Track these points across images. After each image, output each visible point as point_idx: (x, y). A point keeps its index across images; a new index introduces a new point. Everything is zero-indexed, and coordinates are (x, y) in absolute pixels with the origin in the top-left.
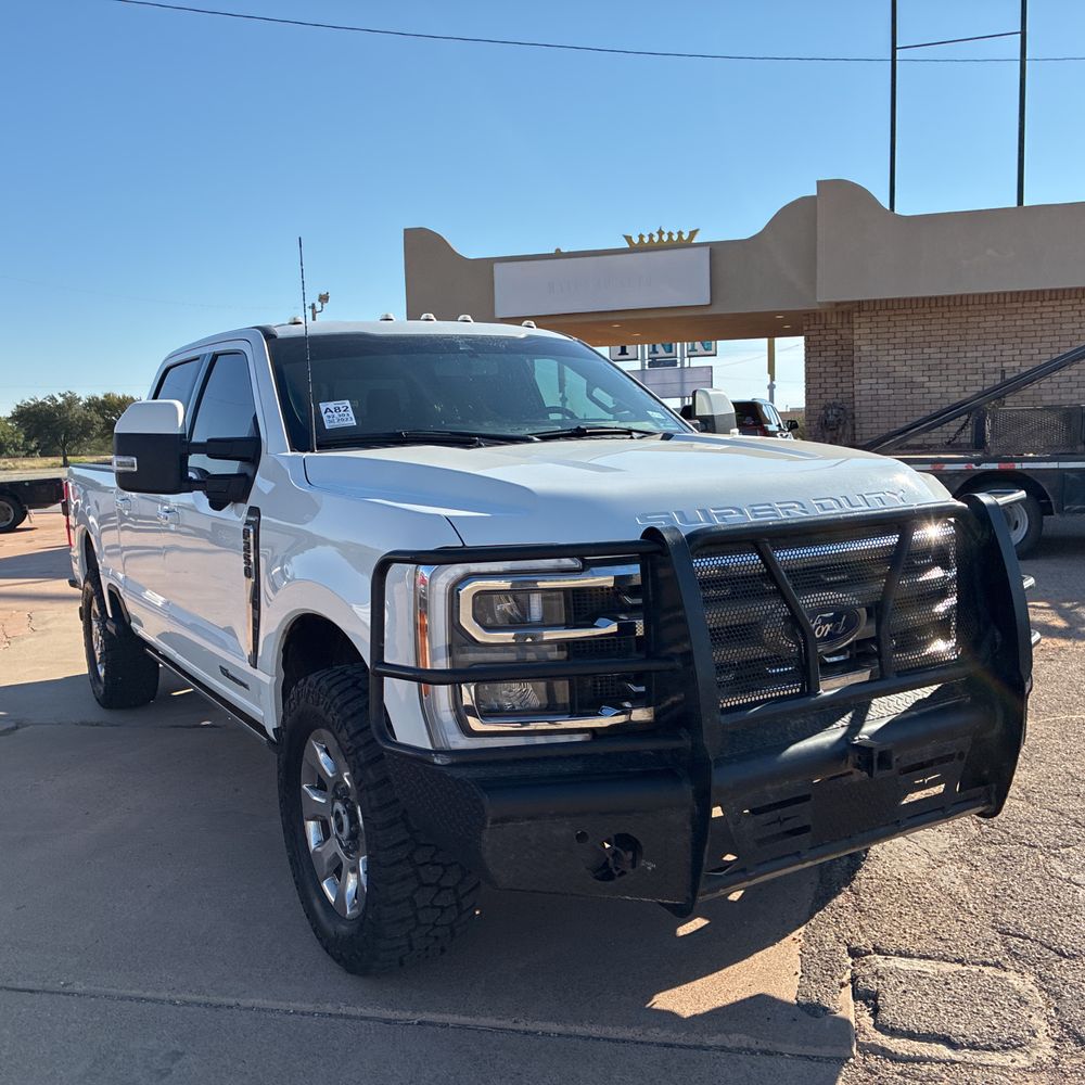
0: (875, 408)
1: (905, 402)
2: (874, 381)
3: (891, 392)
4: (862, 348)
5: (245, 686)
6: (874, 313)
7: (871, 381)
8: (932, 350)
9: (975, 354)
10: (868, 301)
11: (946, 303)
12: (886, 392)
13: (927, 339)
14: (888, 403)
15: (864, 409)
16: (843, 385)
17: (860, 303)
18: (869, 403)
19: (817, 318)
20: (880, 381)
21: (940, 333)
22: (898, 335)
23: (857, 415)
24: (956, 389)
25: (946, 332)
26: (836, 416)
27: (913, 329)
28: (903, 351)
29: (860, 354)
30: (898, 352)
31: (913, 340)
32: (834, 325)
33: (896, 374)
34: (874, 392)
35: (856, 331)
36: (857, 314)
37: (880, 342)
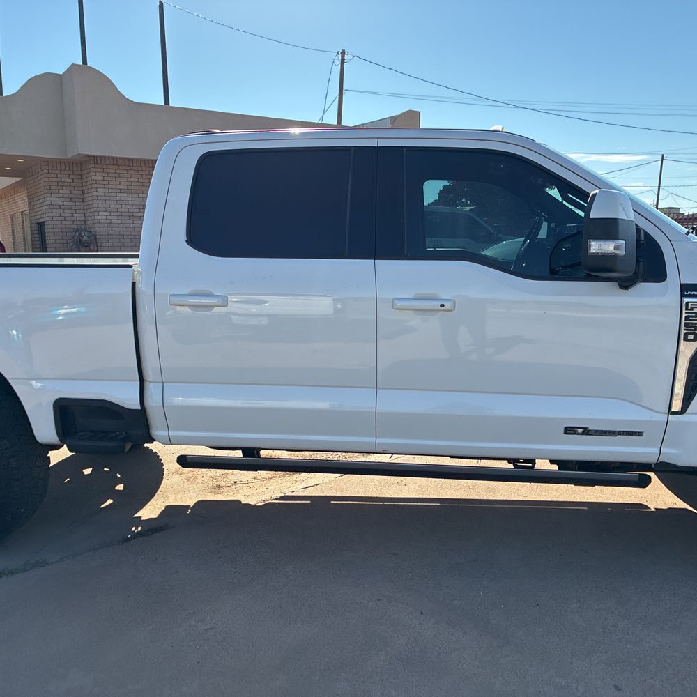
0: (110, 233)
1: (129, 229)
2: (108, 213)
3: (120, 222)
4: (99, 190)
5: (640, 434)
6: (105, 166)
7: (106, 213)
10: (100, 157)
12: (116, 222)
13: (141, 188)
14: (118, 229)
15: (102, 233)
16: (77, 215)
17: (95, 157)
18: (106, 229)
19: (63, 165)
20: (112, 214)
22: (122, 183)
23: (98, 237)
26: (89, 237)
27: (132, 180)
28: (126, 195)
29: (97, 194)
30: (123, 195)
31: (132, 187)
32: (66, 172)
33: (123, 210)
34: (108, 221)
35: (93, 178)
36: (93, 165)
37: (110, 186)
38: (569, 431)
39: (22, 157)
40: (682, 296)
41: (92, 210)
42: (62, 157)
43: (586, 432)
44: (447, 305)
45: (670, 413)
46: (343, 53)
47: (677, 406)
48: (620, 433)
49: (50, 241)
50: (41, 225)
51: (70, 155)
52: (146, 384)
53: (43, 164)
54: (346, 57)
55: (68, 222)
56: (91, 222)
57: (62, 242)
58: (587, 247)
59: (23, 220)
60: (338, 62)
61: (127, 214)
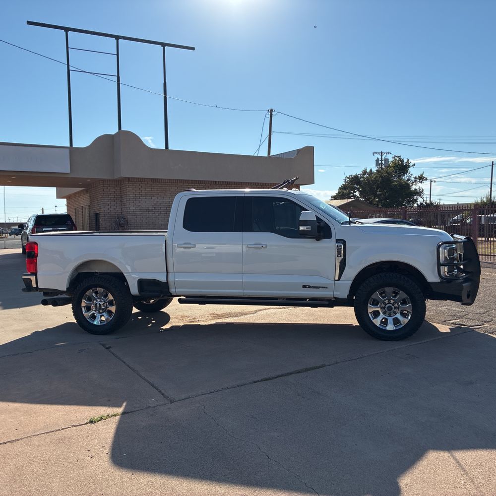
0: (136, 219)
1: (146, 217)
2: (135, 208)
3: (141, 213)
4: (130, 195)
5: (326, 288)
6: (134, 182)
8: (155, 198)
9: (169, 200)
10: (132, 178)
11: (159, 181)
12: (139, 213)
13: (153, 194)
14: (140, 217)
15: (131, 219)
16: (118, 209)
17: (129, 178)
18: (133, 217)
19: (111, 182)
20: (137, 208)
21: (157, 192)
22: (143, 191)
23: (129, 221)
24: (163, 213)
25: (159, 192)
26: (124, 221)
27: (148, 189)
28: (145, 198)
29: (129, 197)
30: (143, 198)
31: (148, 194)
32: (113, 186)
33: (143, 206)
34: (135, 212)
35: (127, 189)
36: (128, 182)
37: (136, 193)
38: (304, 287)
39: (89, 179)
40: (336, 243)
41: (126, 206)
42: (110, 178)
43: (309, 287)
44: (264, 246)
45: (335, 280)
46: (272, 111)
47: (337, 278)
48: (320, 287)
49: (102, 224)
50: (97, 216)
51: (116, 177)
52: (168, 274)
53: (100, 181)
54: (273, 113)
55: (112, 213)
56: (125, 213)
57: (109, 224)
58: (299, 228)
59: (82, 211)
60: (268, 116)
61: (145, 208)
